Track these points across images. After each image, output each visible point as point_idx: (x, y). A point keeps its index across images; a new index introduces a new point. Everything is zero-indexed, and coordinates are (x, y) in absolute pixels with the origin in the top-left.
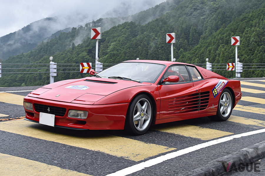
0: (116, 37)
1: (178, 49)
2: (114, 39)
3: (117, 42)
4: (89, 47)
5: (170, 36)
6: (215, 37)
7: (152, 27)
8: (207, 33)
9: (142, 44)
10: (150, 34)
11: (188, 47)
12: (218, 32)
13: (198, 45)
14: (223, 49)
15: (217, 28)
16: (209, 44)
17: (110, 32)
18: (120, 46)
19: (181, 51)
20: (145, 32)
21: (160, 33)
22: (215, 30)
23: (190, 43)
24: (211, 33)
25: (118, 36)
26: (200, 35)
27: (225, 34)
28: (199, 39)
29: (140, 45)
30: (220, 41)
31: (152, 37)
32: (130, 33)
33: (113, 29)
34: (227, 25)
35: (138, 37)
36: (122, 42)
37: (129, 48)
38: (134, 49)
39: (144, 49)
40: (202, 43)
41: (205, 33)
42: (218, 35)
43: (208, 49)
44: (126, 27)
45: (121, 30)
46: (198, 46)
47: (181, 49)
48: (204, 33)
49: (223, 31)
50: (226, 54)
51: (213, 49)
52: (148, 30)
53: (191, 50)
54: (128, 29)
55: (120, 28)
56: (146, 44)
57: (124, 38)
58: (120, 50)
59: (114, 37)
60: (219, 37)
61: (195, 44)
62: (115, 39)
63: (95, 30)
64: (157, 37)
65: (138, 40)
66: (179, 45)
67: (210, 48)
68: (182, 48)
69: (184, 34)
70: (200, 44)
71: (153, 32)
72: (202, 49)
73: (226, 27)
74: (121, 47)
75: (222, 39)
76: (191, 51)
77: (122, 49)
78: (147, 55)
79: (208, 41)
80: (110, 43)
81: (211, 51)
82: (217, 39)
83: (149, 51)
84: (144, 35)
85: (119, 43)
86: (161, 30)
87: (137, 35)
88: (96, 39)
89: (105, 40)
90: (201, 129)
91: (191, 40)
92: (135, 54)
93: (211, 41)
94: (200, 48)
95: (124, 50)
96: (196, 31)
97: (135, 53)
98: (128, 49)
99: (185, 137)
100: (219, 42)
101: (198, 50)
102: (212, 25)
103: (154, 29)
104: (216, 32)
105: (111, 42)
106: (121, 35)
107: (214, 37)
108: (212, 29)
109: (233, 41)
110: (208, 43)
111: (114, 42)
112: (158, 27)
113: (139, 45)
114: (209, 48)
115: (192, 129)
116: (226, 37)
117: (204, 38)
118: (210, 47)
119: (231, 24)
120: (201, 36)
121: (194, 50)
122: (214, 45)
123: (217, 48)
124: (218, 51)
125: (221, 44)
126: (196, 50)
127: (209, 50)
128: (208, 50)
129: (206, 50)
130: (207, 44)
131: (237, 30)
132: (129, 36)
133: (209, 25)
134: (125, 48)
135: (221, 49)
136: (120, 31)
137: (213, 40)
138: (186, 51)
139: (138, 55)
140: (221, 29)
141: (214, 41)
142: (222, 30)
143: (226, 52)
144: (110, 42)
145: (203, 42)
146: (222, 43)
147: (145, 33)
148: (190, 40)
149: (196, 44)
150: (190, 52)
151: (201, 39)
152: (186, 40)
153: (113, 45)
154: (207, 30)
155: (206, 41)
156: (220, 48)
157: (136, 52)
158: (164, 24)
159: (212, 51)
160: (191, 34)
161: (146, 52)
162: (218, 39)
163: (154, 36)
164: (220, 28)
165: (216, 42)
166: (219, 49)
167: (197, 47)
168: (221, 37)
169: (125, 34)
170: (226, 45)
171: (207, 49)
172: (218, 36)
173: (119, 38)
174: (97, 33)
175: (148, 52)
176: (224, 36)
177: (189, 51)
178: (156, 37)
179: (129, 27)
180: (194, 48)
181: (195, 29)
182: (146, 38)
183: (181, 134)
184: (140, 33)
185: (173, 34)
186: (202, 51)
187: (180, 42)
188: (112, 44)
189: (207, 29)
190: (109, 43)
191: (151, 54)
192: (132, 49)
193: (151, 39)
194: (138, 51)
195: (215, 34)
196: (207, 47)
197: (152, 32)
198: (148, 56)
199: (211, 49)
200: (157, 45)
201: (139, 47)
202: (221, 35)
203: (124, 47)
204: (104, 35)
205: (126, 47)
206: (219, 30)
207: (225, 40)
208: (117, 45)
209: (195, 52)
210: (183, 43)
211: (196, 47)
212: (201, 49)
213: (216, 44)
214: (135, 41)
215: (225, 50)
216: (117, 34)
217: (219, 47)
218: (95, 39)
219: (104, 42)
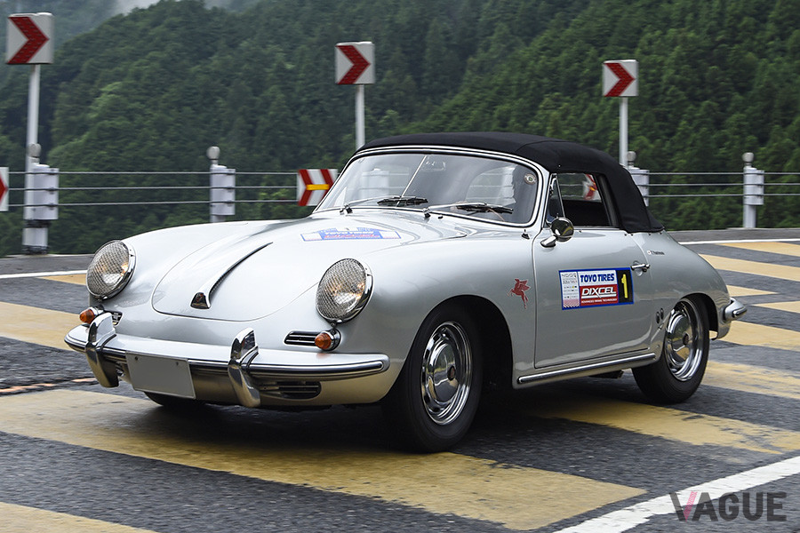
0: (124, 59)
1: (378, 111)
2: (115, 69)
3: (128, 81)
4: (11, 100)
5: (351, 53)
6: (524, 66)
7: (273, 19)
8: (491, 50)
9: (231, 90)
10: (263, 51)
11: (418, 104)
12: (537, 43)
13: (458, 96)
14: (555, 113)
15: (531, 29)
16: (502, 93)
17: (98, 41)
18: (142, 98)
19: (388, 120)
20: (245, 39)
21: (303, 46)
22: (525, 37)
23: (424, 88)
24: (510, 49)
25: (134, 56)
26: (464, 56)
27: (564, 54)
28: (463, 71)
29: (222, 94)
30: (545, 80)
31: (273, 60)
32: (180, 45)
33: (112, 29)
34: (574, 17)
35: (216, 62)
36: (148, 82)
37: (179, 105)
38: (197, 111)
39: (240, 109)
40: (473, 89)
41: (486, 49)
42: (536, 58)
43: (496, 114)
44: (166, 21)
45: (145, 30)
46: (459, 99)
47: (390, 112)
48: (480, 50)
49: (557, 40)
50: (566, 132)
51: (515, 113)
52: (255, 33)
53: (431, 116)
54: (173, 27)
55: (141, 24)
56: (249, 89)
57: (156, 64)
58: (141, 112)
59: (114, 61)
60: (538, 66)
61: (446, 91)
62: (121, 69)
63: (25, 25)
64: (293, 63)
65: (216, 72)
66: (383, 96)
67: (506, 107)
68: (393, 108)
69: (404, 52)
70: (467, 91)
71: (278, 42)
72: (475, 112)
73: (567, 25)
74: (142, 102)
75: (551, 72)
76: (427, 121)
77: (148, 111)
78: (252, 133)
79: (498, 79)
80: (101, 86)
81: (508, 119)
82: (531, 71)
83: (262, 119)
84: (241, 52)
85: (136, 86)
86: (308, 32)
87: (211, 54)
88: (31, 61)
89: (79, 72)
90: (500, 471)
91: (427, 77)
92: (203, 131)
93: (507, 82)
94: (464, 107)
95: (157, 115)
96: (448, 39)
97: (203, 128)
98: (173, 111)
99: (432, 517)
100: (540, 85)
101: (456, 118)
102: (511, 15)
103: (281, 27)
104: (528, 45)
105: (103, 83)
106: (146, 53)
107: (519, 64)
108: (512, 33)
109: (609, 80)
110: (497, 88)
111: (114, 80)
112: (298, 23)
113: (218, 94)
114: (499, 108)
115: (461, 473)
116: (568, 64)
117: (481, 70)
118: (502, 104)
119: (587, 12)
120: (471, 59)
121: (439, 118)
122: (519, 96)
123: (534, 107)
124: (536, 120)
125: (547, 92)
126: (450, 116)
127: (499, 118)
128: (495, 116)
129: (487, 115)
130: (493, 93)
131: (612, 40)
132: (178, 58)
133: (499, 16)
134: (162, 105)
135: (547, 112)
136: (141, 36)
137: (515, 77)
138: (411, 119)
139: (216, 133)
140: (547, 34)
141: (520, 80)
142: (551, 39)
143: (568, 125)
144: (98, 82)
145: (478, 86)
146: (554, 90)
147: (244, 44)
148: (426, 74)
149: (449, 93)
150: (423, 124)
151: (469, 73)
152: (408, 77)
153: (111, 93)
154: (494, 37)
155: (490, 79)
156: (545, 109)
157: (206, 122)
158: (323, 10)
159: (513, 120)
160: (428, 50)
161: (249, 123)
162: (537, 72)
163: (280, 56)
164: (545, 28)
165: (528, 85)
166: (540, 112)
167: (453, 102)
168: (546, 66)
169: (162, 49)
170: (568, 98)
171: (492, 114)
172: (537, 61)
173: (136, 63)
174: (35, 38)
175: (255, 123)
176: (559, 62)
177: (423, 119)
178: (288, 60)
179: (176, 20)
180: (442, 109)
181: (445, 33)
182: (246, 66)
183: (413, 501)
184: (222, 44)
185: (365, 47)
186: (472, 118)
187: (384, 85)
188: (108, 88)
189: (491, 34)
190: (92, 82)
191: (268, 130)
192: (188, 108)
193: (268, 70)
194: (215, 120)
195: (523, 52)
196: (492, 105)
197: (271, 41)
198: (256, 138)
199: (509, 111)
200: (294, 96)
201: (220, 100)
202: (547, 55)
203: (155, 103)
204: (72, 53)
205: (165, 101)
206: (543, 37)
207: (562, 78)
208: (125, 95)
209: (446, 123)
210: (398, 89)
211: (448, 104)
212: (469, 114)
213: (529, 93)
214: (202, 78)
215: (564, 117)
216: (127, 47)
217: (541, 106)
218: (25, 63)
219: (75, 80)
